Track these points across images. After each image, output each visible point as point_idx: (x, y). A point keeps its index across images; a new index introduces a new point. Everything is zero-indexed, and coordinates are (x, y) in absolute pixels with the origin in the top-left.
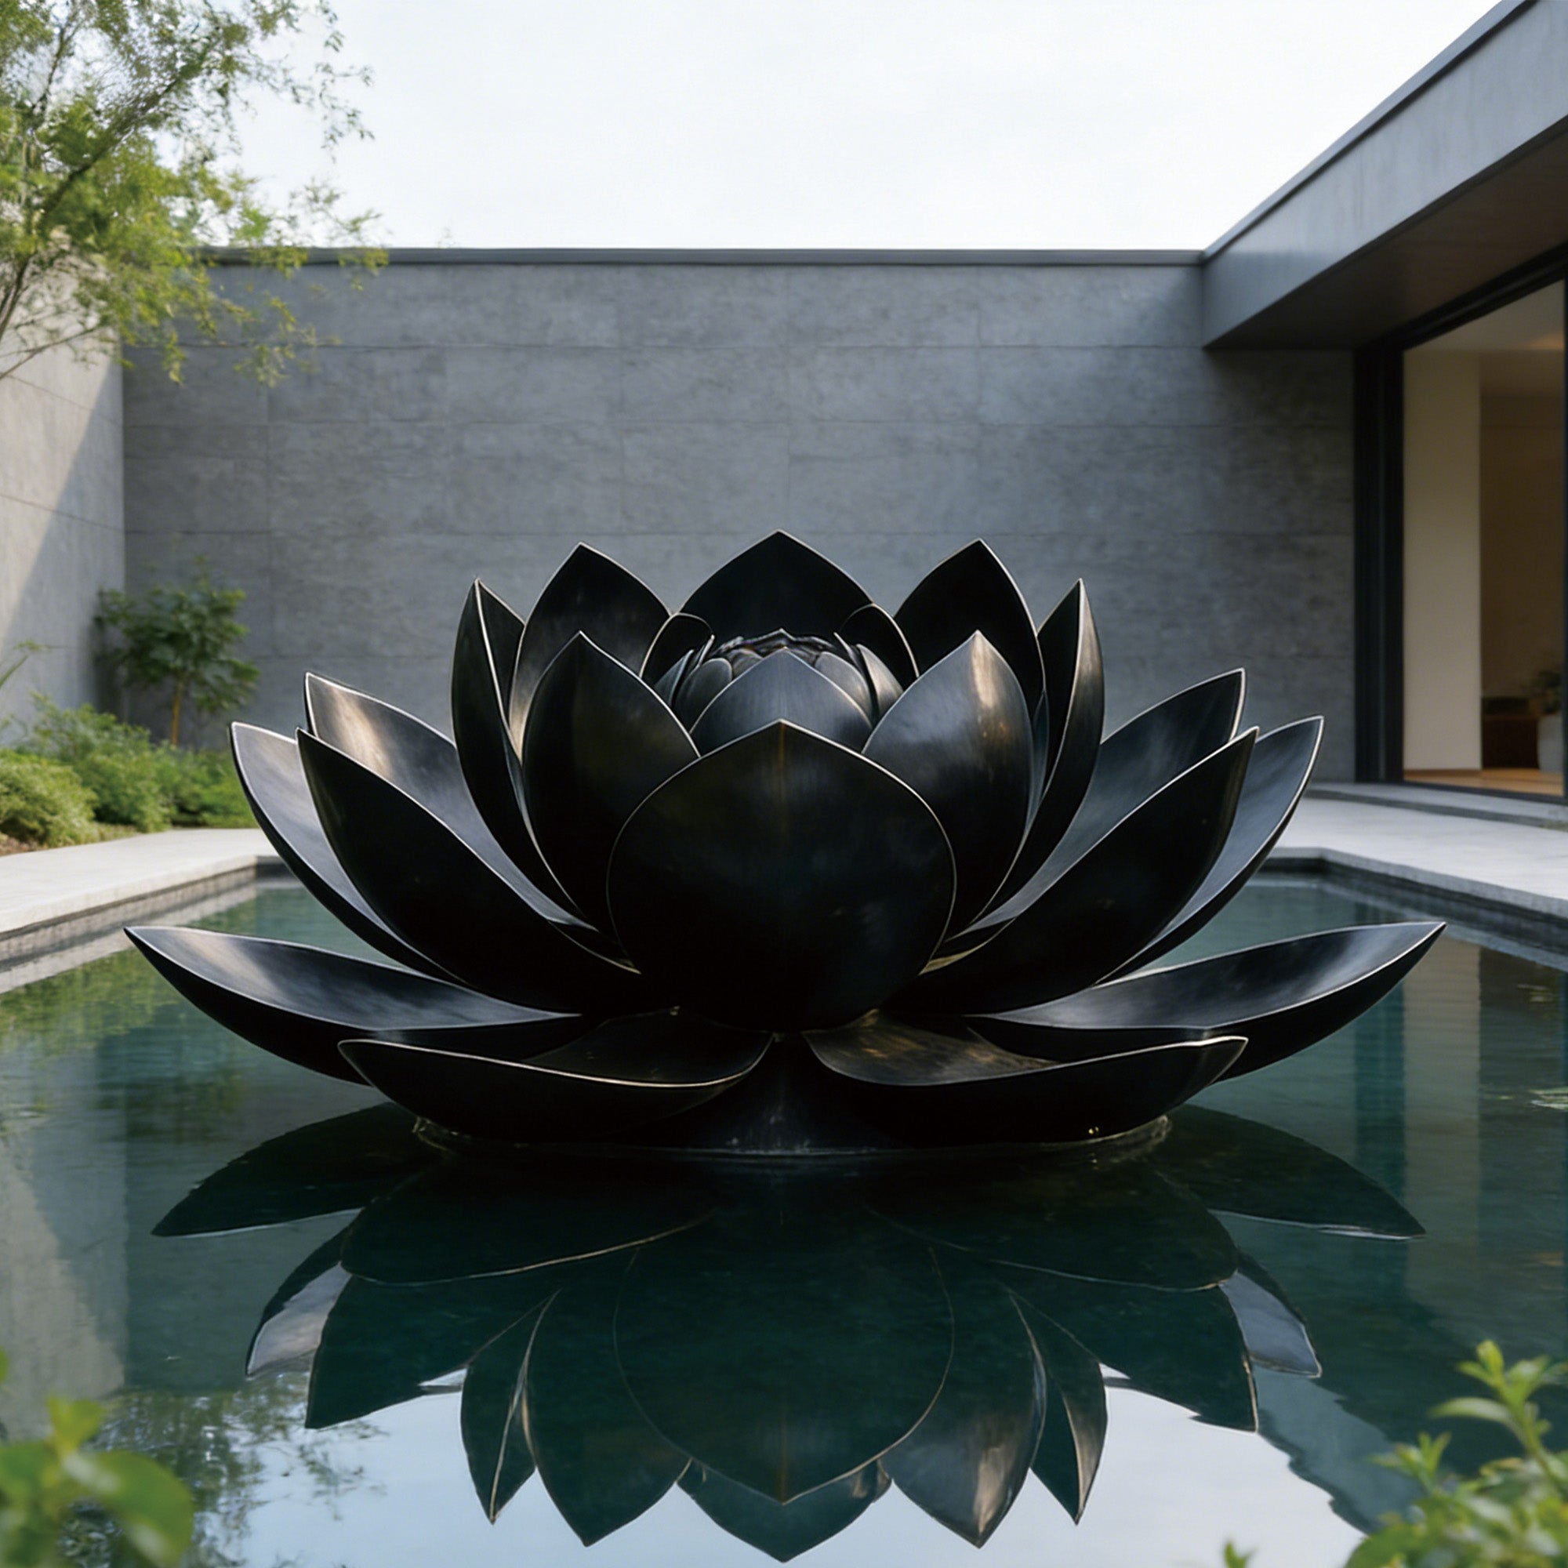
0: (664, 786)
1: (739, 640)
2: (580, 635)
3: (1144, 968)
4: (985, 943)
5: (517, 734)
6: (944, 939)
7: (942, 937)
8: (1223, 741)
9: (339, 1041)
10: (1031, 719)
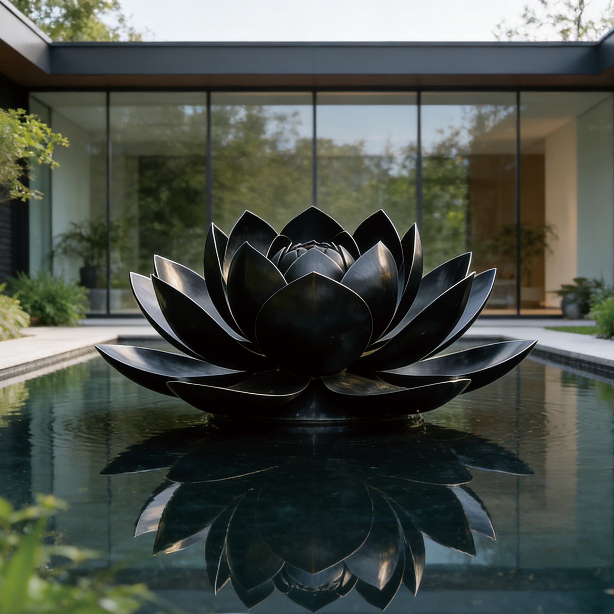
0: (275, 294)
1: (300, 244)
2: (246, 242)
3: (436, 355)
4: (383, 346)
5: (225, 275)
6: (369, 345)
7: (368, 344)
8: (464, 277)
9: (167, 382)
10: (398, 270)
